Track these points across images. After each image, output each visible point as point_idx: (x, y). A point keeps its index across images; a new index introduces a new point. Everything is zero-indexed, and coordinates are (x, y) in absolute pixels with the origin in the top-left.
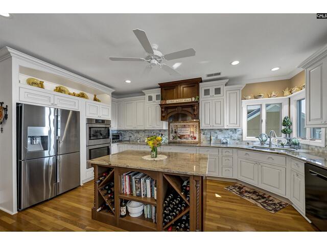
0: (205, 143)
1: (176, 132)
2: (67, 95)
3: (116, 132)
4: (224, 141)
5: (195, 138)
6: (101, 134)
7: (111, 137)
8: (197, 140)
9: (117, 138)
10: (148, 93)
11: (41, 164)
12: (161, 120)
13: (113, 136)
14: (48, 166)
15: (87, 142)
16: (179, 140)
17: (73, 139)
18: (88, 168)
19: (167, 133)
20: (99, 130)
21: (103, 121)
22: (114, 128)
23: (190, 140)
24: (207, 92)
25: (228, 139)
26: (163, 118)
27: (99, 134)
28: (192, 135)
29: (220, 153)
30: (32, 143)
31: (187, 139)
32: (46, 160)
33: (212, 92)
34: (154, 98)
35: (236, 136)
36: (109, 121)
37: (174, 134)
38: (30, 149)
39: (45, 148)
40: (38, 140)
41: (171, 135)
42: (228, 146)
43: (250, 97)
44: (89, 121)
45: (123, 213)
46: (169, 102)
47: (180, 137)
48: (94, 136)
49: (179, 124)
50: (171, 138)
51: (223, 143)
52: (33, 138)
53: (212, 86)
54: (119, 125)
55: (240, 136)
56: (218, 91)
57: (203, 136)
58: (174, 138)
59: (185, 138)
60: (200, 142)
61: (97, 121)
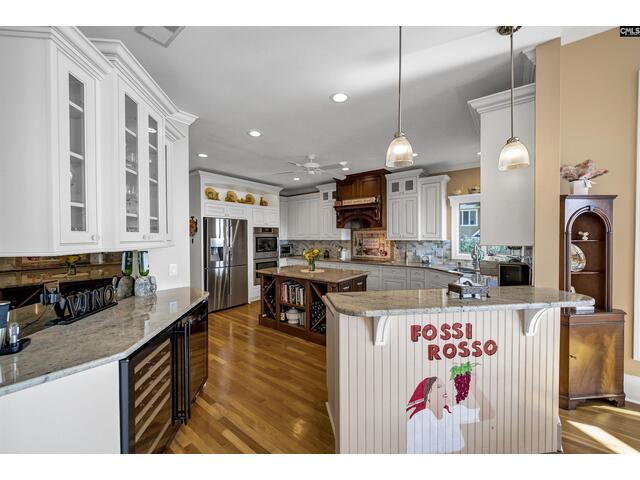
0: (398, 261)
1: (360, 245)
2: (237, 204)
3: (285, 243)
4: (425, 259)
5: (386, 254)
6: (269, 246)
7: (279, 249)
8: (389, 256)
9: (287, 251)
10: (323, 189)
12: (338, 227)
13: (282, 248)
15: (255, 255)
16: (364, 255)
17: (240, 251)
18: (255, 284)
19: (349, 245)
20: (266, 241)
21: (270, 230)
22: (283, 237)
23: (379, 256)
24: (396, 187)
25: (430, 257)
26: (340, 225)
27: (266, 245)
28: (381, 248)
29: (409, 275)
30: (212, 253)
31: (374, 254)
33: (402, 186)
34: (330, 196)
35: (442, 252)
36: (277, 229)
37: (358, 247)
38: (212, 260)
39: (222, 259)
40: (217, 251)
41: (355, 248)
42: (430, 266)
43: (459, 192)
44: (256, 230)
45: (283, 319)
46: (346, 203)
47: (366, 252)
48: (261, 247)
49: (365, 232)
50: (355, 252)
51: (423, 262)
52: (213, 248)
53: (401, 179)
54: (289, 233)
55: (448, 252)
56: (409, 185)
57: (396, 251)
58: (359, 252)
59: (373, 254)
60: (392, 258)
61: (264, 229)
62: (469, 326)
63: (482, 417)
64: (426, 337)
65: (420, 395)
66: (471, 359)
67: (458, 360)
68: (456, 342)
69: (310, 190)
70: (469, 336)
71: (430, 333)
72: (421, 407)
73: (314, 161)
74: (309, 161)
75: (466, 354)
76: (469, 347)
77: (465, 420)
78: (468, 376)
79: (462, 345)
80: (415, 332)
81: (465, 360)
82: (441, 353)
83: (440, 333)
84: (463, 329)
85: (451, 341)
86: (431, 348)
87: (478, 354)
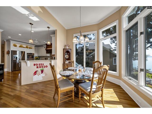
2: (22, 48)
10: (44, 46)
11: (16, 62)
12: (46, 53)
14: (18, 63)
15: (27, 59)
19: (50, 57)
26: (47, 53)
30: (14, 58)
32: (17, 62)
36: (34, 54)
38: (14, 59)
39: (17, 59)
40: (15, 58)
52: (14, 57)
54: (38, 55)
61: (30, 54)
62: (43, 64)
63: (45, 75)
64: (36, 65)
65: (35, 73)
66: (44, 68)
67: (42, 68)
68: (41, 66)
69: (41, 46)
70: (43, 65)
71: (37, 65)
72: (36, 74)
73: (37, 41)
74: (36, 40)
75: (43, 67)
76: (43, 66)
77: (43, 76)
78: (43, 70)
79: (42, 66)
80: (34, 65)
81: (43, 68)
82: (39, 67)
83: (38, 65)
84: (42, 64)
85: (40, 66)
86: (37, 67)
87: (45, 67)
